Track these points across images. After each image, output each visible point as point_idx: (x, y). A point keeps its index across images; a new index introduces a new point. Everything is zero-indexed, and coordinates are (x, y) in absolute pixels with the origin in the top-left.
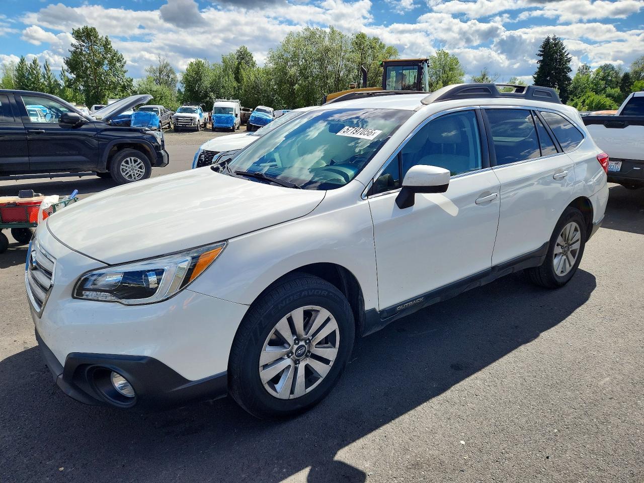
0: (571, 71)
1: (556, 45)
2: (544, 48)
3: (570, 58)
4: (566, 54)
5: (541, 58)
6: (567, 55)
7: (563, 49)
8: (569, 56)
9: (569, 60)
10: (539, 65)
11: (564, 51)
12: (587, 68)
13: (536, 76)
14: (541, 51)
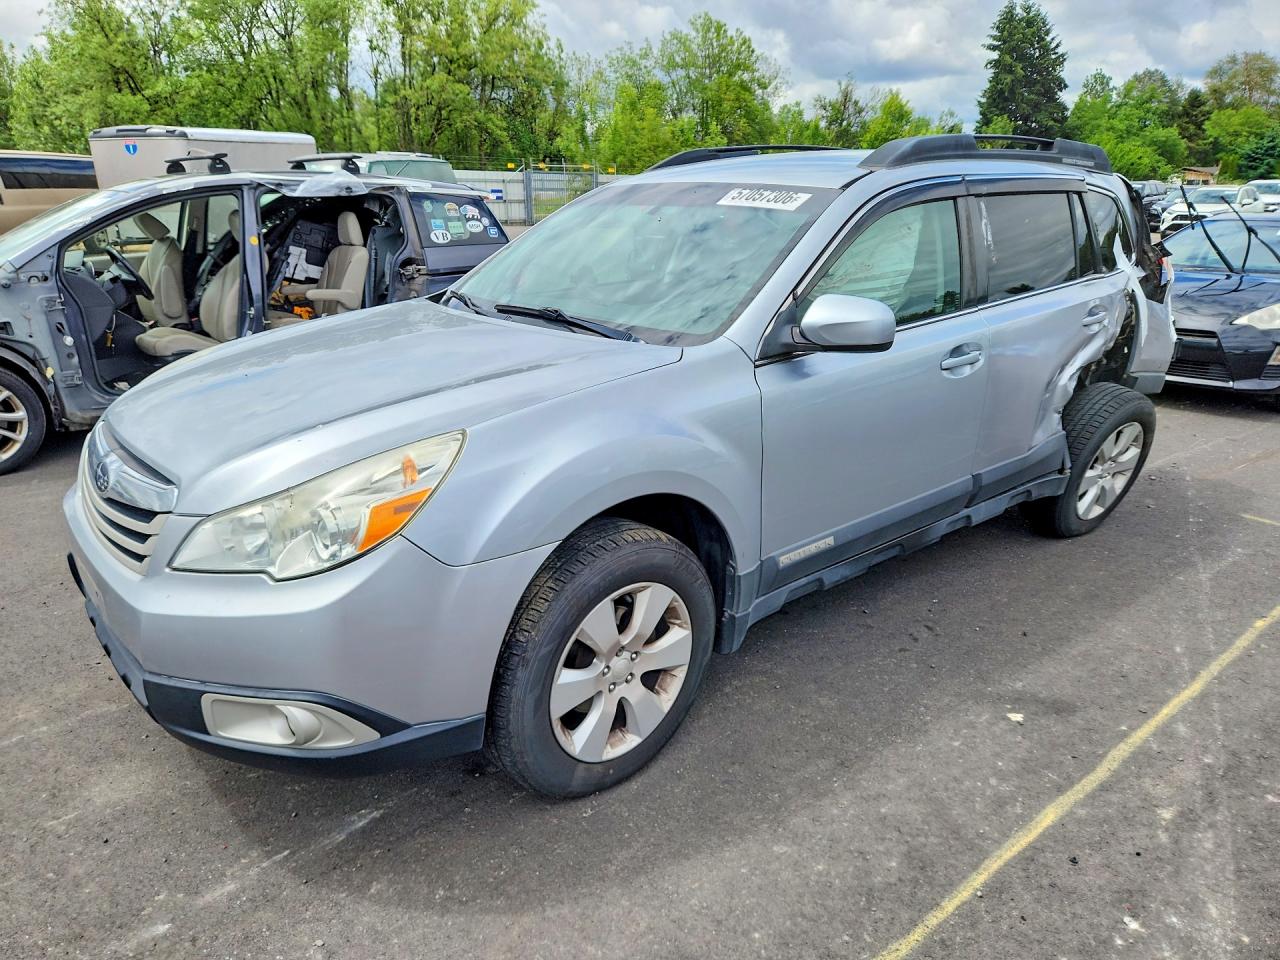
0: (1066, 86)
1: (1030, 23)
2: (1002, 32)
3: (1062, 55)
4: (1053, 45)
5: (995, 55)
6: (1057, 46)
7: (1047, 33)
8: (1060, 50)
9: (1061, 60)
10: (990, 73)
11: (1048, 39)
12: (1102, 80)
13: (984, 100)
14: (994, 38)
